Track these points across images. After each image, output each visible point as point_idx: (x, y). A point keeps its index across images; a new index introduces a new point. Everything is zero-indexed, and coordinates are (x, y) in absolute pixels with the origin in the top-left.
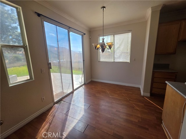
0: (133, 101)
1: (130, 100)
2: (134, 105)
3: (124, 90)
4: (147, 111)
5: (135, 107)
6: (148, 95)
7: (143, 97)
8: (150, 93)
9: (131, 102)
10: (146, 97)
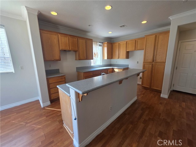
0: (31, 122)
1: (27, 123)
2: (33, 126)
3: (15, 114)
4: (50, 122)
5: (36, 127)
6: (49, 103)
7: (44, 108)
8: (50, 101)
9: (29, 125)
10: (47, 107)
